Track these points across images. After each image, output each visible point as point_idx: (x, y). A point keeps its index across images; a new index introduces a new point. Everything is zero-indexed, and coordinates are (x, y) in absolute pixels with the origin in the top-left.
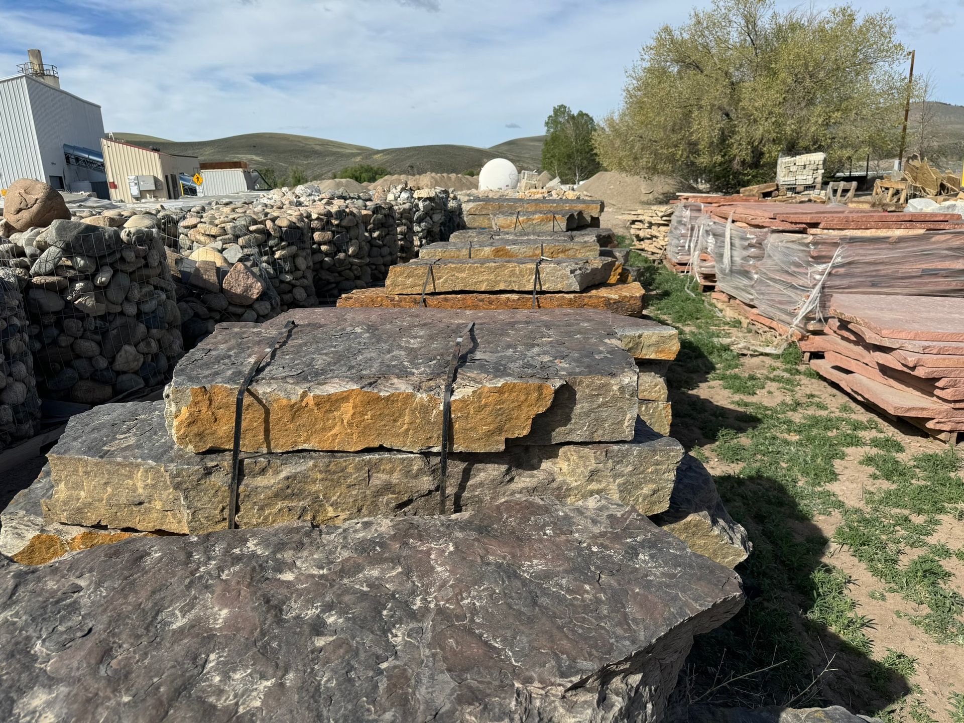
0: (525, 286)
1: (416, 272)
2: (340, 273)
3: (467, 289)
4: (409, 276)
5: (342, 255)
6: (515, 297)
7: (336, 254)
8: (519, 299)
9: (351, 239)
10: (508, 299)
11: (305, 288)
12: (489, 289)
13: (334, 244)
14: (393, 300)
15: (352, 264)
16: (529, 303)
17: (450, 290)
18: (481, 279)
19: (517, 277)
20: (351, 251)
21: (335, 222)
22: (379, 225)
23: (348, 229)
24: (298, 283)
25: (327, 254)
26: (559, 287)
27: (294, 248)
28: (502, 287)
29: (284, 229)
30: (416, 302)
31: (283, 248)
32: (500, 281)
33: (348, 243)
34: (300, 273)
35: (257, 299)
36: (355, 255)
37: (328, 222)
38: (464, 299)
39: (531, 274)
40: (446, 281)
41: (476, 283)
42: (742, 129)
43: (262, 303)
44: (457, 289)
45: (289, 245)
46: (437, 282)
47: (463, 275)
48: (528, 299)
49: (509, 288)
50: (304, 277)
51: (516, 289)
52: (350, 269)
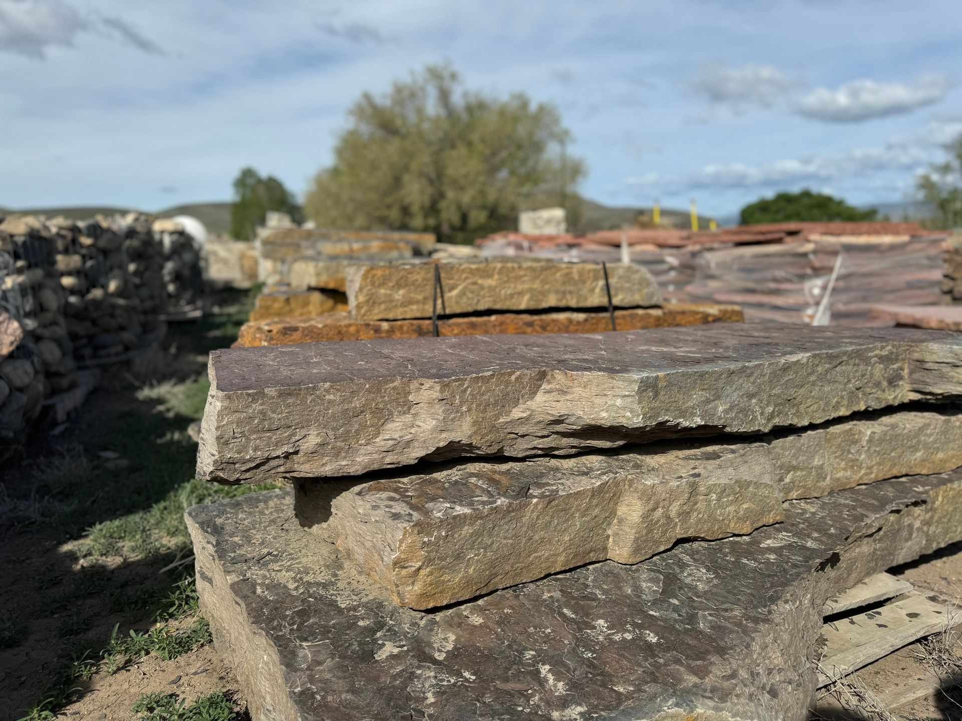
0: (586, 299)
1: (412, 277)
2: (94, 322)
3: (498, 306)
4: (399, 286)
5: (97, 293)
6: (581, 316)
7: (88, 291)
8: (586, 320)
9: (111, 269)
10: (570, 321)
11: (58, 341)
12: (533, 305)
13: (86, 276)
14: (377, 330)
15: (114, 307)
16: (602, 325)
17: (470, 309)
18: (520, 287)
19: (575, 284)
20: (113, 286)
21: (86, 241)
22: (137, 256)
23: (105, 252)
24: (46, 333)
25: (72, 291)
26: (637, 299)
27: (38, 273)
28: (552, 301)
29: (20, 240)
30: (421, 332)
31: (19, 271)
32: (549, 291)
33: (108, 273)
34: (48, 316)
35: (11, 356)
36: (120, 293)
37: (74, 241)
38: (501, 324)
39: (596, 279)
40: (463, 293)
41: (512, 296)
43: (18, 363)
44: (482, 307)
45: (30, 266)
46: (447, 295)
47: (491, 282)
48: (599, 320)
49: (563, 304)
50: (54, 323)
51: (573, 303)
52: (112, 315)
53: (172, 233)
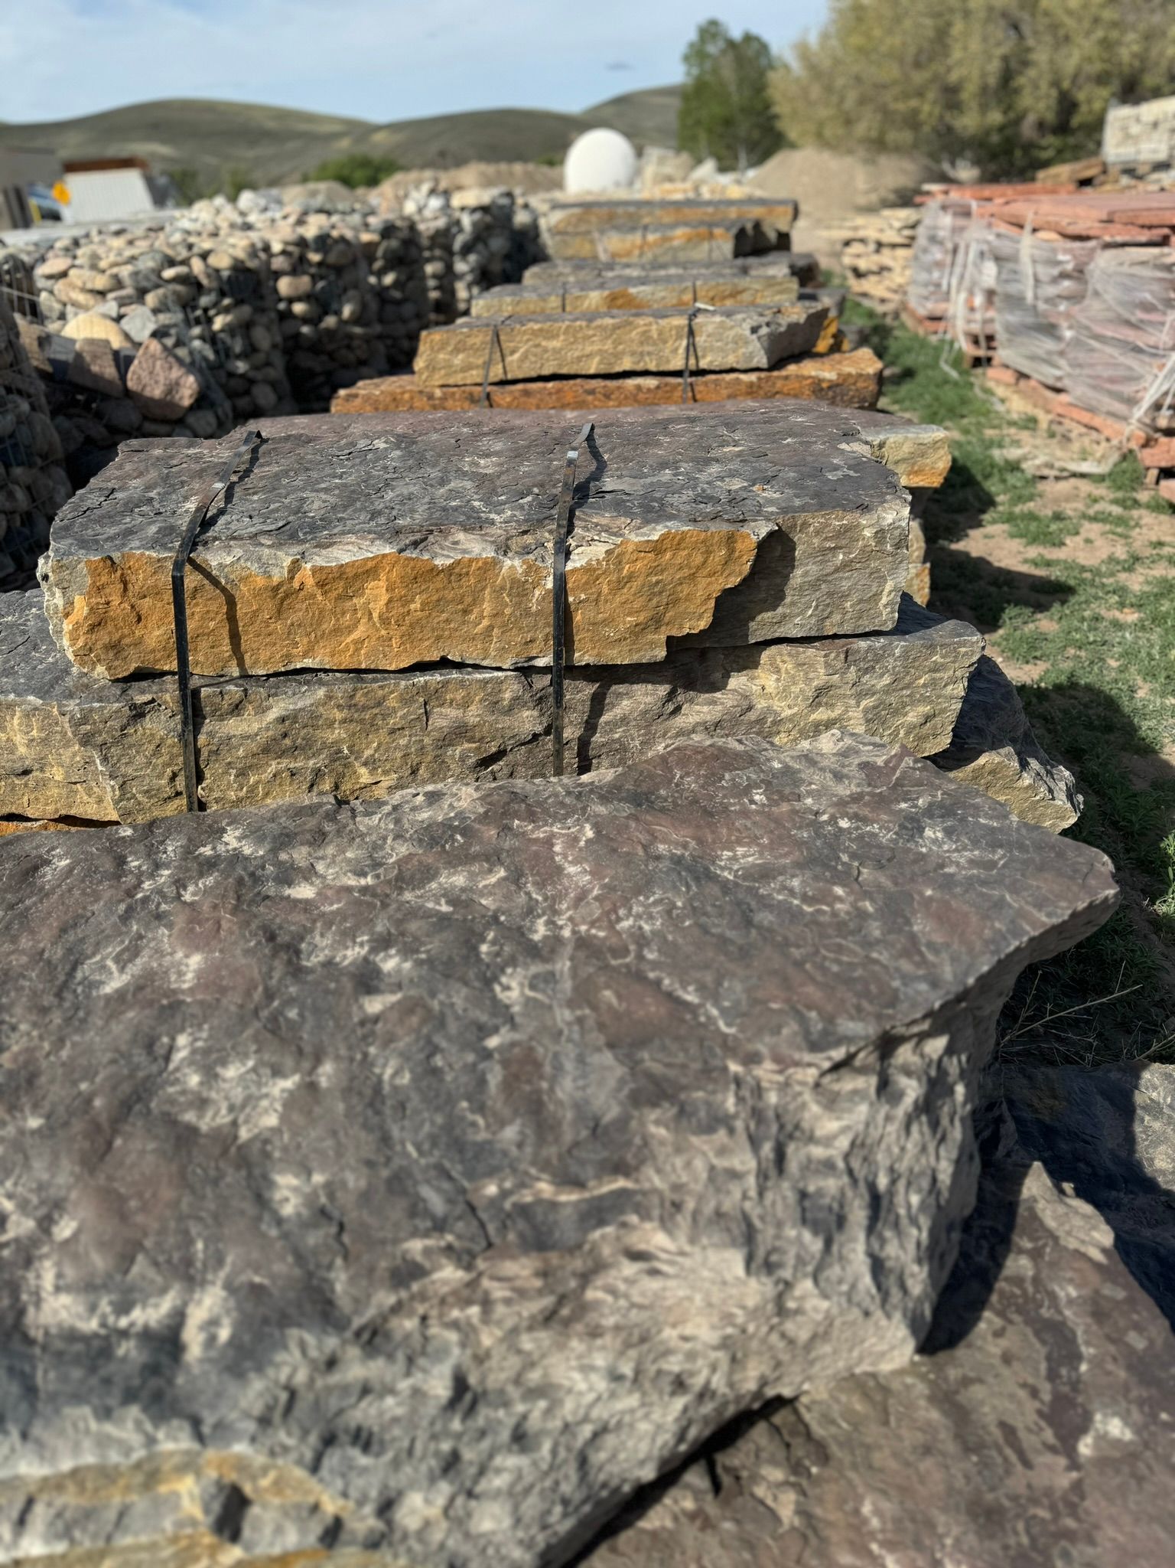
0: (668, 361)
1: (470, 341)
2: (331, 355)
3: (564, 371)
4: (457, 350)
5: (330, 321)
6: (651, 382)
7: (320, 320)
8: (658, 387)
9: (345, 290)
10: (639, 388)
11: (273, 384)
12: (604, 369)
13: (317, 300)
14: (431, 397)
15: (351, 337)
16: (678, 394)
17: (534, 374)
18: (589, 349)
19: (655, 344)
20: (347, 311)
21: (315, 257)
22: (395, 261)
23: (339, 270)
24: (259, 375)
25: (305, 320)
26: (731, 361)
27: (246, 310)
28: (626, 365)
29: (225, 274)
30: (473, 400)
31: (227, 310)
32: (623, 353)
33: (340, 297)
34: (260, 358)
35: (192, 408)
36: (356, 320)
37: (302, 259)
38: (559, 391)
39: (679, 337)
40: (525, 357)
41: (579, 359)
42: (1041, 56)
43: (200, 414)
44: (546, 372)
45: (238, 303)
46: (509, 359)
47: (555, 344)
48: (675, 387)
49: (640, 367)
50: (268, 364)
51: (652, 367)
52: (349, 347)
53: (474, 210)
